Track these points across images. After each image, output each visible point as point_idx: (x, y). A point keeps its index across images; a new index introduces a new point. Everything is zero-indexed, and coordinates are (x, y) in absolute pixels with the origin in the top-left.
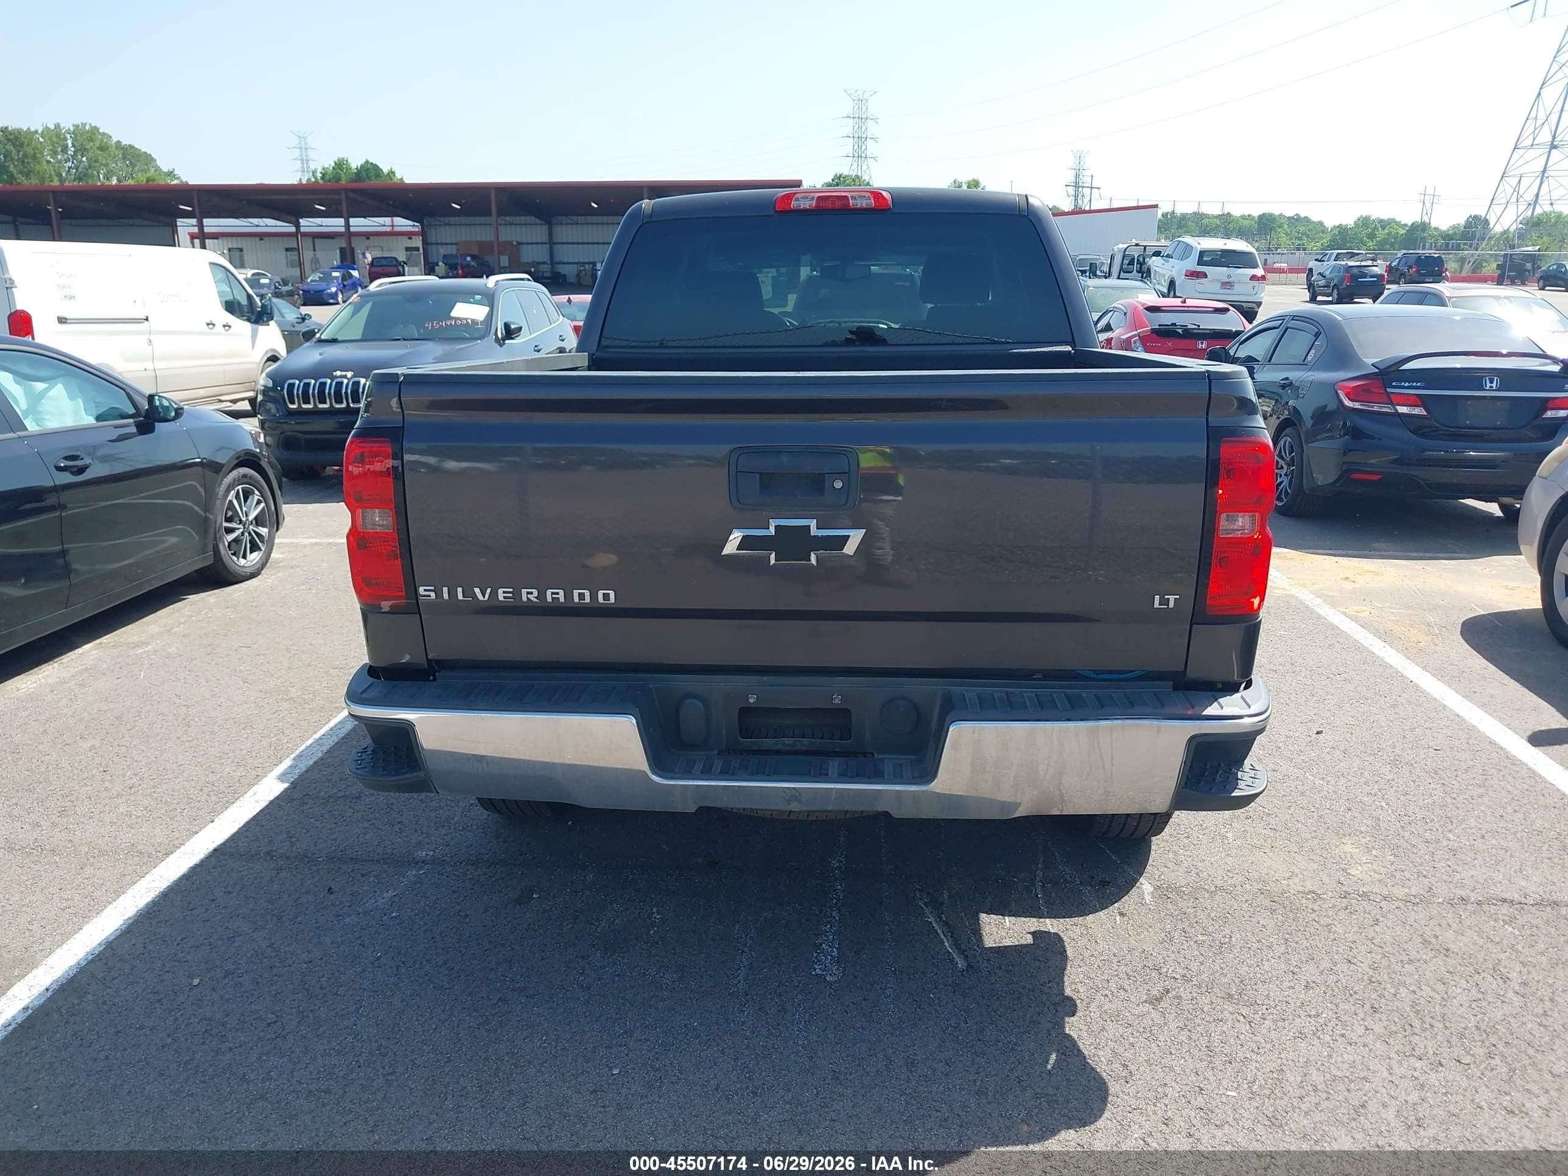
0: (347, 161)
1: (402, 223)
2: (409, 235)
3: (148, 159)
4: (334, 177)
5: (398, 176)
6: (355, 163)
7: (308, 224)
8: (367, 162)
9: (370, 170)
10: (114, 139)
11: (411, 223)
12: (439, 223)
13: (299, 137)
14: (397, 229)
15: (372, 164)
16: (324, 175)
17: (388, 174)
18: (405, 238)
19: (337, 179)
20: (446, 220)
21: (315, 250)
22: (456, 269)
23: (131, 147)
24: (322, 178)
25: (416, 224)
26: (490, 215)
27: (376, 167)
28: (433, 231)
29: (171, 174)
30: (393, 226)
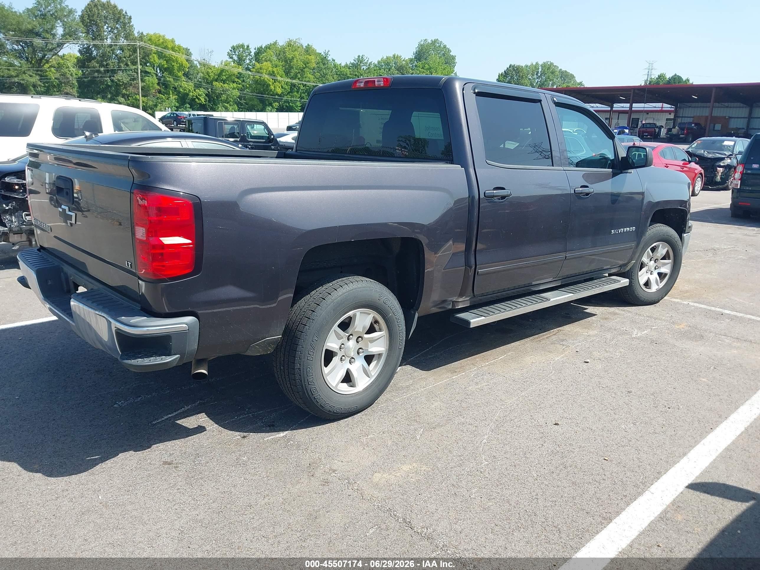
0: (665, 75)
1: (667, 107)
2: (670, 112)
3: (573, 76)
4: (657, 83)
5: (691, 82)
6: (669, 76)
7: (617, 106)
8: (675, 75)
9: (676, 78)
10: (560, 68)
11: (670, 106)
12: (685, 106)
13: (650, 64)
14: (664, 109)
15: (678, 76)
16: (650, 82)
17: (686, 81)
18: (667, 114)
19: (658, 83)
20: (689, 104)
21: (618, 119)
22: (684, 130)
23: (566, 71)
24: (649, 84)
25: (672, 106)
26: (710, 102)
27: (680, 78)
28: (682, 110)
29: (581, 83)
30: (662, 107)
